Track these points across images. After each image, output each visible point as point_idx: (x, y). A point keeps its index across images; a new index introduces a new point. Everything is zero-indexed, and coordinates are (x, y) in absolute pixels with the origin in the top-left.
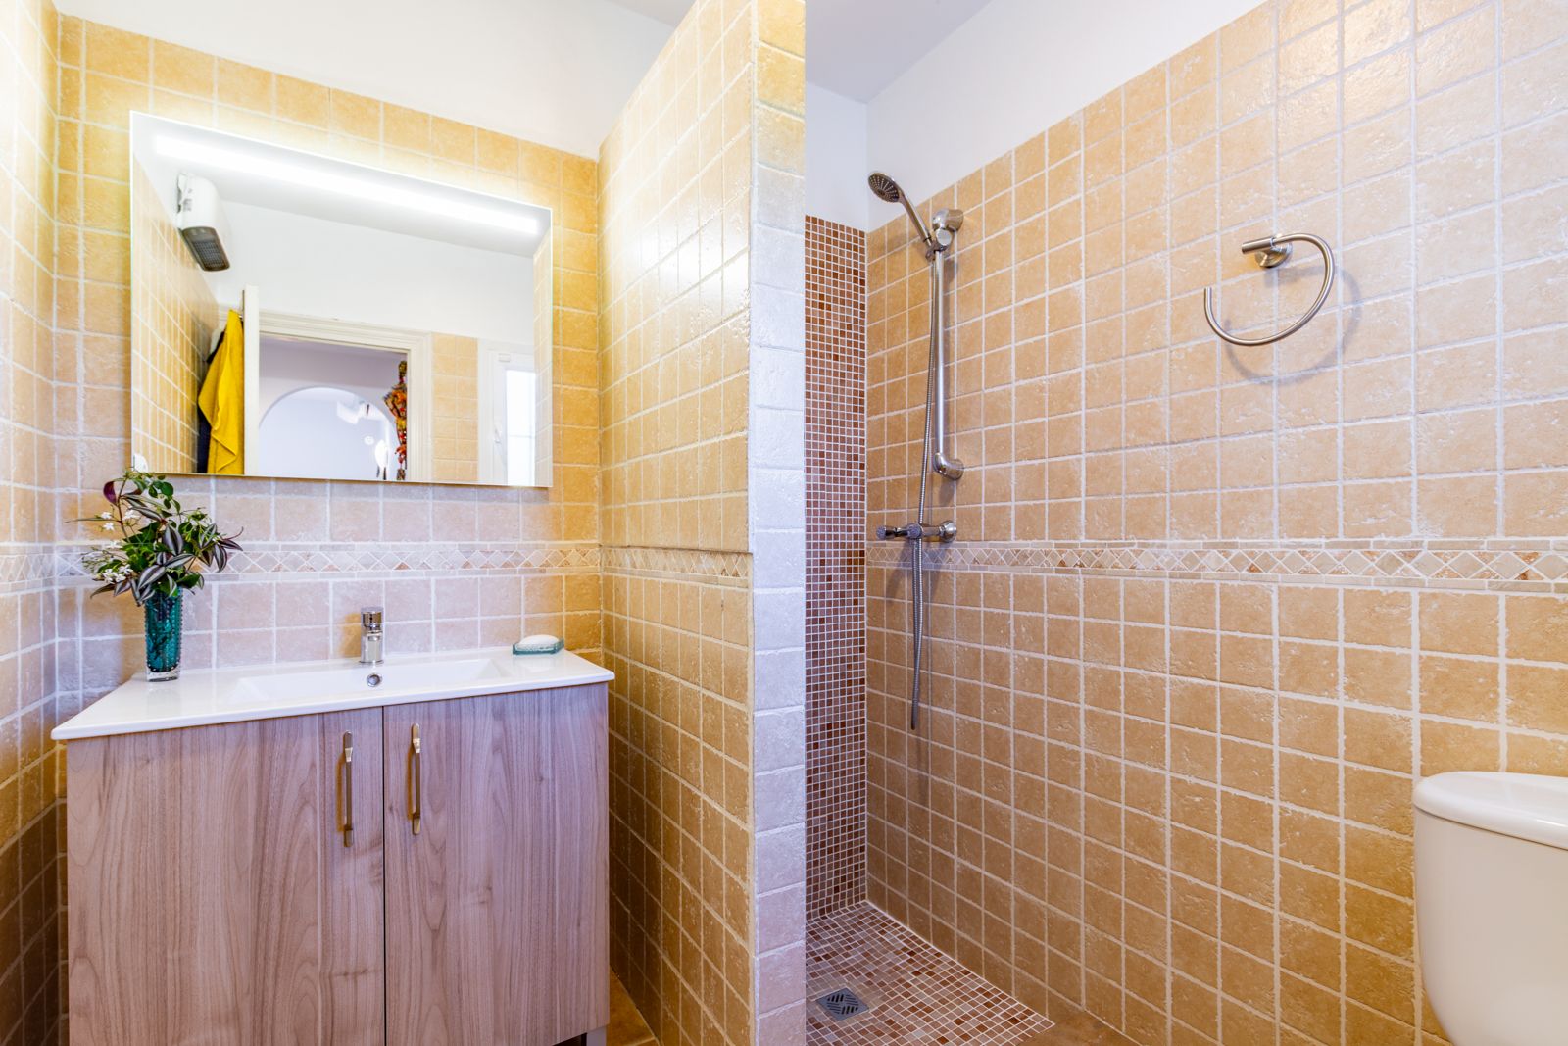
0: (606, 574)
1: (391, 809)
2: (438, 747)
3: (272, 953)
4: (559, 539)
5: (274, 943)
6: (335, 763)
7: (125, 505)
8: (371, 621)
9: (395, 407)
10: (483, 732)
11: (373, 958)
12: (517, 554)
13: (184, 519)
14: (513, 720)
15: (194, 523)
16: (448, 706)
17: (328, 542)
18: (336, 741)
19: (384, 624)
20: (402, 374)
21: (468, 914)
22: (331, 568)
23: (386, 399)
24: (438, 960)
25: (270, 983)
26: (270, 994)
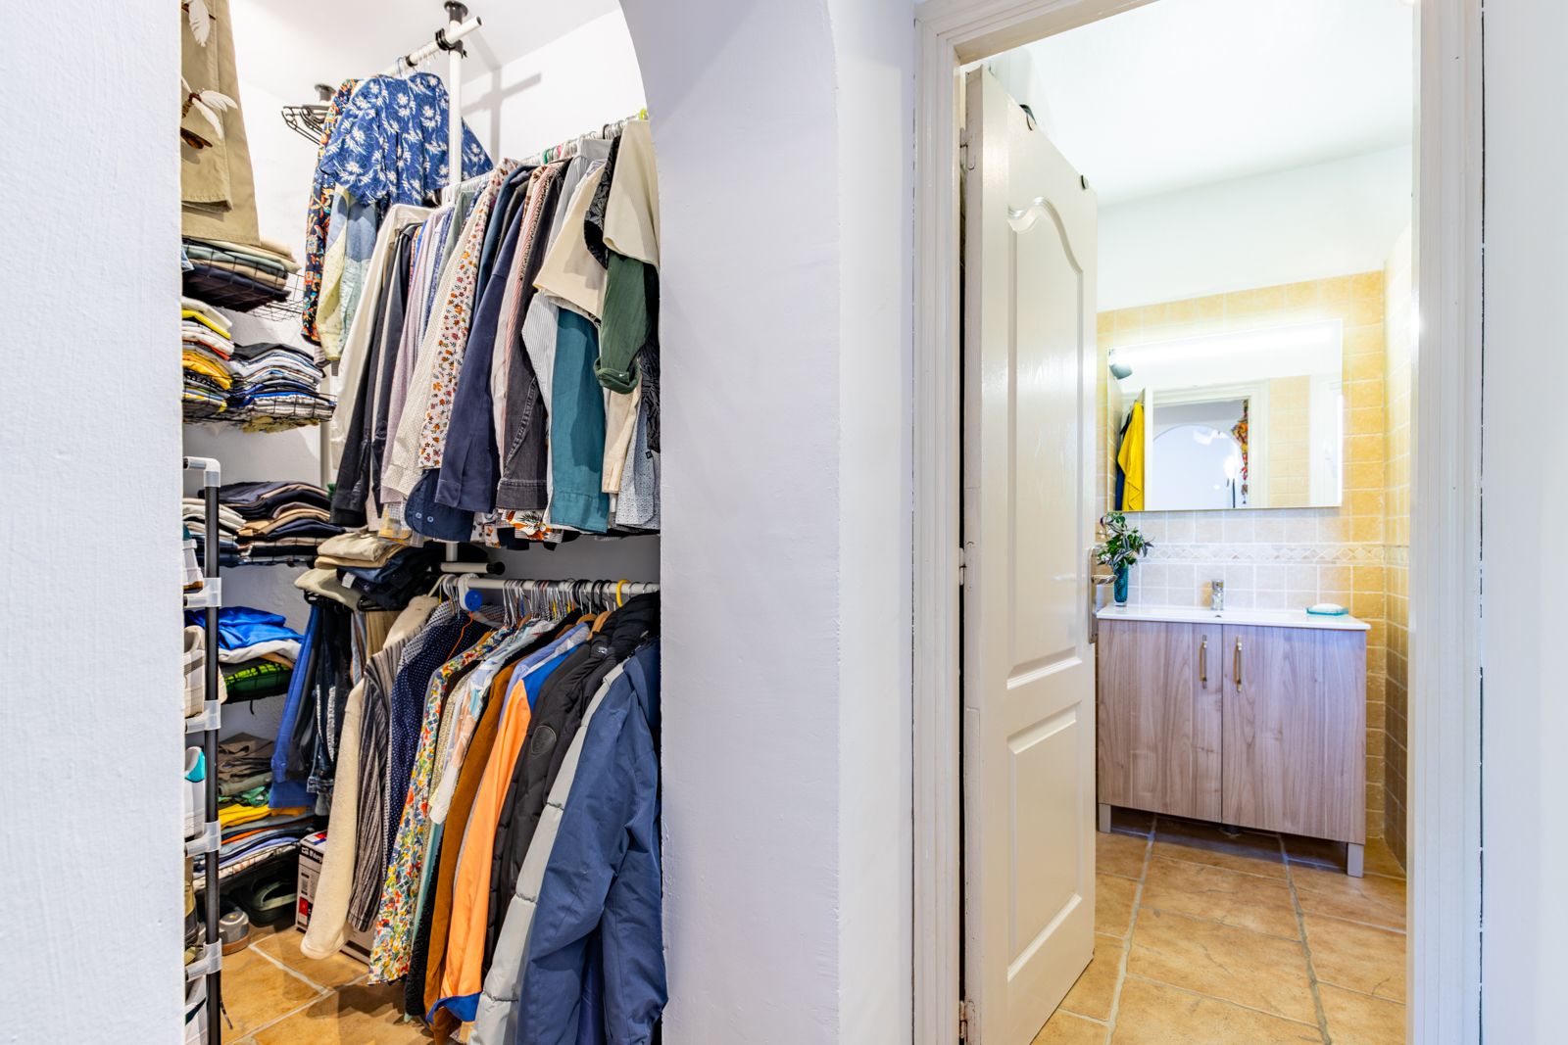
0: (1388, 566)
1: (1226, 676)
2: (1251, 650)
3: (1171, 727)
4: (1349, 541)
5: (1171, 722)
6: (1199, 647)
7: (1108, 527)
8: (1217, 586)
9: (1240, 435)
10: (1277, 647)
11: (1216, 746)
12: (1314, 551)
13: (1130, 533)
14: (1297, 644)
15: (1133, 535)
16: (1257, 630)
17: (1194, 543)
18: (1199, 638)
19: (1225, 589)
20: (1246, 409)
21: (1267, 742)
22: (1196, 557)
23: (1233, 430)
24: (1250, 760)
25: (1170, 740)
26: (1169, 744)
